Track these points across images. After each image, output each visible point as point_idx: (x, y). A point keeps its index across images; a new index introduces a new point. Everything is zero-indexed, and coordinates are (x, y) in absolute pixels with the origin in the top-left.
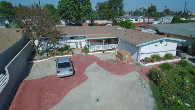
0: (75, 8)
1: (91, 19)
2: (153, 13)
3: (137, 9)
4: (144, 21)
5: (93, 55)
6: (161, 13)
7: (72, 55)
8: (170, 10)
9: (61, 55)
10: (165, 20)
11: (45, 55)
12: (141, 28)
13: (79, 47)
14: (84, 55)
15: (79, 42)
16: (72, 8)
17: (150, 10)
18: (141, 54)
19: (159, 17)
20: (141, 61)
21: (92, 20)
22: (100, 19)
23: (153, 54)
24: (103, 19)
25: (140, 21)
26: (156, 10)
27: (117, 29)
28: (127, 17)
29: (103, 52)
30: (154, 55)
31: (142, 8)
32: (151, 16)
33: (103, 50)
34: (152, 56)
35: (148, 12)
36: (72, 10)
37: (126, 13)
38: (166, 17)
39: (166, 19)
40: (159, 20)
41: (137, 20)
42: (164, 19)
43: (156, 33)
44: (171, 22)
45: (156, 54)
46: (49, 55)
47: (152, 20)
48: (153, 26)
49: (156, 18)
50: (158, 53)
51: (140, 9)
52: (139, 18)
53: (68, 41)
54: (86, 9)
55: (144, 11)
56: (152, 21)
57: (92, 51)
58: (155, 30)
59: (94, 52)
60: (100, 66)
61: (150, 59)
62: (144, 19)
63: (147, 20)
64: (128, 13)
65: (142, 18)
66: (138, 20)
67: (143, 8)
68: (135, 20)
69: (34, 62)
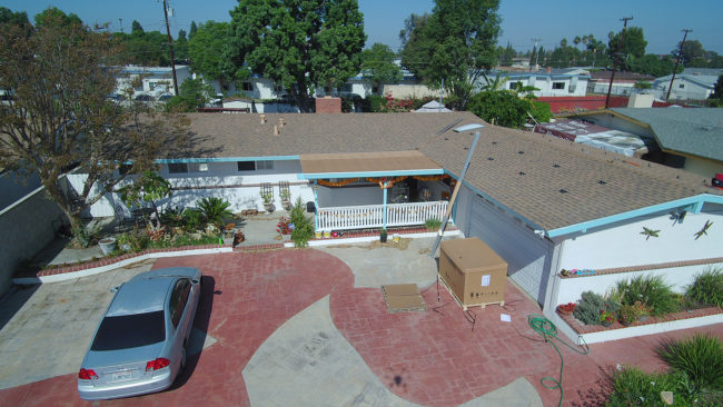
0: (292, 36)
1: (370, 77)
2: (630, 58)
3: (564, 41)
4: (590, 89)
5: (328, 251)
6: (666, 59)
7: (230, 250)
8: (700, 46)
9: (178, 246)
10: (682, 86)
11: (104, 248)
12: (573, 123)
13: (279, 207)
14: (288, 252)
15: (281, 185)
16: (280, 36)
17: (616, 46)
18: (564, 274)
19: (656, 75)
20: (561, 310)
21: (376, 84)
22: (407, 81)
23: (629, 278)
24: (417, 80)
25: (575, 87)
26: (646, 44)
27: (460, 129)
28: (523, 71)
29: (378, 238)
30: (636, 283)
31: (585, 38)
32: (623, 68)
33: (384, 226)
34: (622, 286)
35: (610, 52)
36: (278, 43)
37: (521, 55)
38: (687, 73)
39: (684, 82)
40: (656, 85)
41: (559, 86)
42: (677, 83)
43: (644, 150)
44: (707, 96)
45: (645, 274)
46: (126, 247)
47: (626, 85)
48: (632, 115)
49: (643, 77)
50: (656, 273)
51: (576, 43)
52: (570, 78)
53: (230, 180)
54: (339, 38)
55: (590, 47)
56: (625, 92)
57: (329, 229)
58: (642, 138)
59: (335, 234)
60: (339, 327)
61: (609, 304)
62: (589, 80)
63: (602, 86)
64: (527, 56)
65: (582, 77)
66: (566, 86)
67: (591, 36)
68: (551, 83)
69: (45, 279)
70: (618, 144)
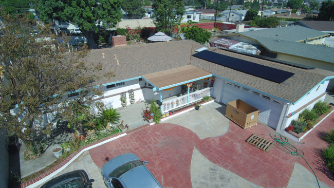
7: (125, 134)
14: (154, 127)
15: (129, 91)
20: (287, 130)
33: (188, 104)
39: (234, 14)
41: (189, 17)
42: (231, 14)
43: (259, 51)
46: (68, 150)
47: (211, 15)
52: (193, 13)
57: (167, 111)
65: (197, 13)
68: (186, 15)
70: (248, 49)
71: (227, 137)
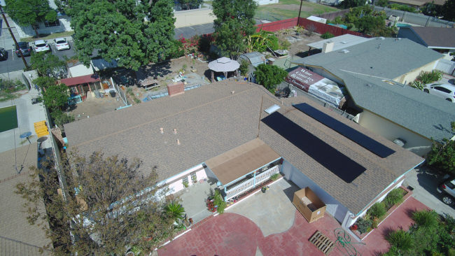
5: (236, 211)
7: (190, 230)
14: (218, 220)
15: (191, 174)
20: (353, 228)
27: (268, 110)
33: (254, 186)
43: (344, 98)
48: (334, 72)
57: (231, 199)
70: (331, 93)
71: (291, 234)
